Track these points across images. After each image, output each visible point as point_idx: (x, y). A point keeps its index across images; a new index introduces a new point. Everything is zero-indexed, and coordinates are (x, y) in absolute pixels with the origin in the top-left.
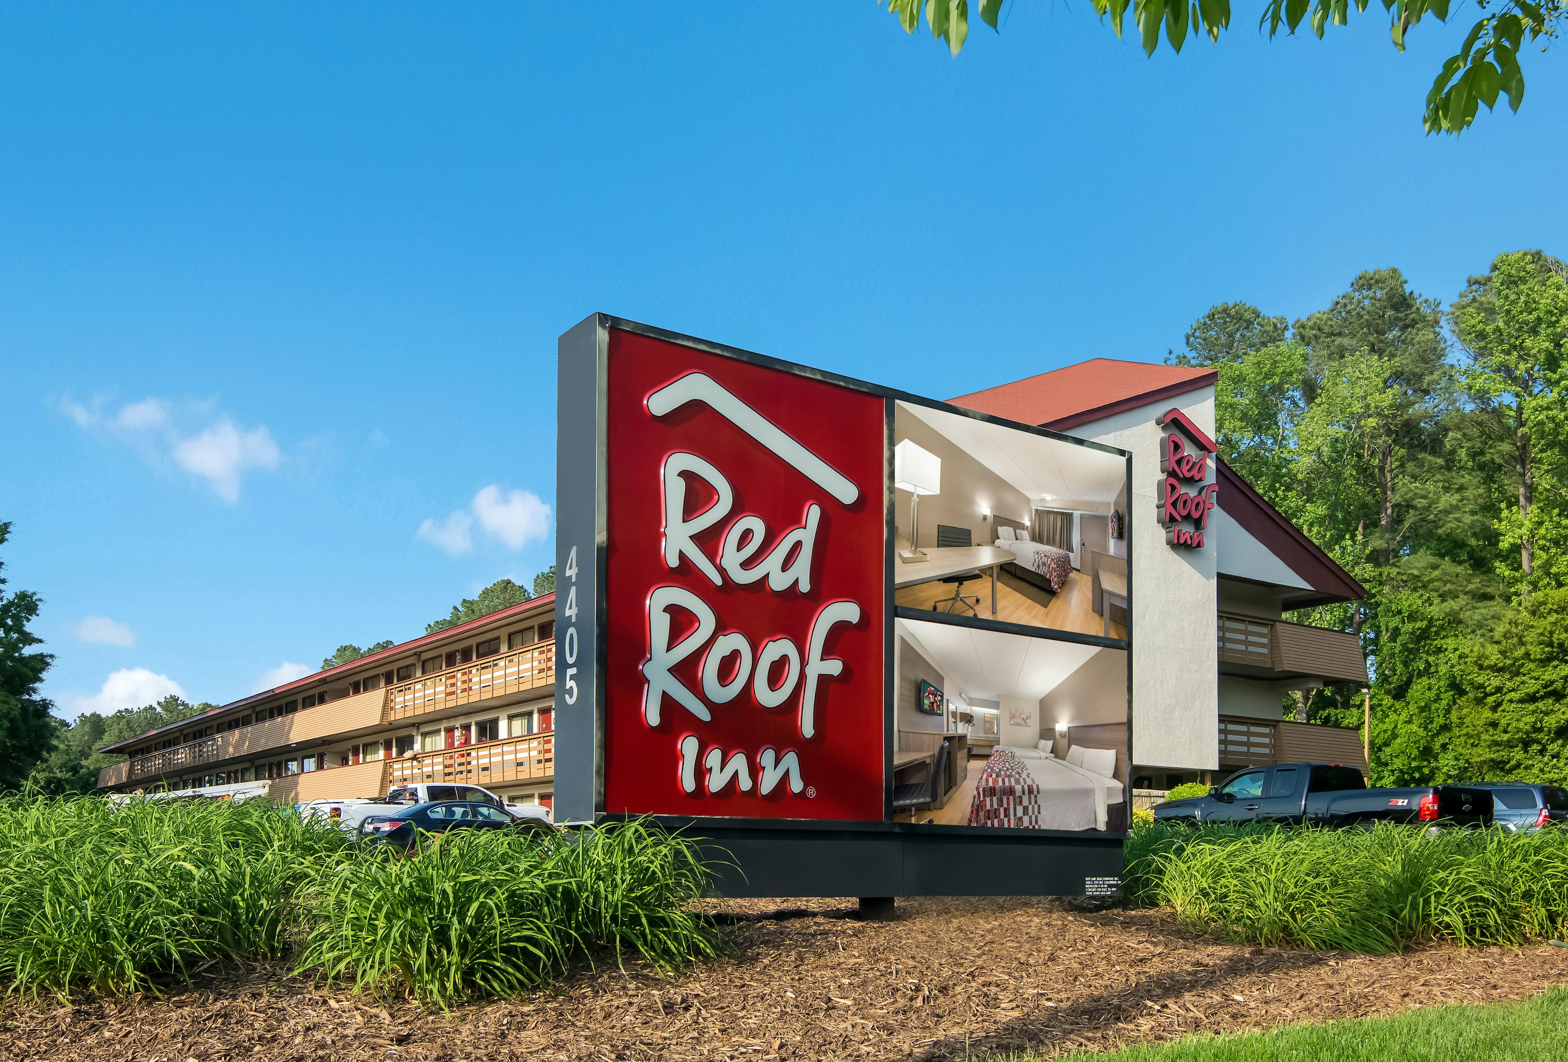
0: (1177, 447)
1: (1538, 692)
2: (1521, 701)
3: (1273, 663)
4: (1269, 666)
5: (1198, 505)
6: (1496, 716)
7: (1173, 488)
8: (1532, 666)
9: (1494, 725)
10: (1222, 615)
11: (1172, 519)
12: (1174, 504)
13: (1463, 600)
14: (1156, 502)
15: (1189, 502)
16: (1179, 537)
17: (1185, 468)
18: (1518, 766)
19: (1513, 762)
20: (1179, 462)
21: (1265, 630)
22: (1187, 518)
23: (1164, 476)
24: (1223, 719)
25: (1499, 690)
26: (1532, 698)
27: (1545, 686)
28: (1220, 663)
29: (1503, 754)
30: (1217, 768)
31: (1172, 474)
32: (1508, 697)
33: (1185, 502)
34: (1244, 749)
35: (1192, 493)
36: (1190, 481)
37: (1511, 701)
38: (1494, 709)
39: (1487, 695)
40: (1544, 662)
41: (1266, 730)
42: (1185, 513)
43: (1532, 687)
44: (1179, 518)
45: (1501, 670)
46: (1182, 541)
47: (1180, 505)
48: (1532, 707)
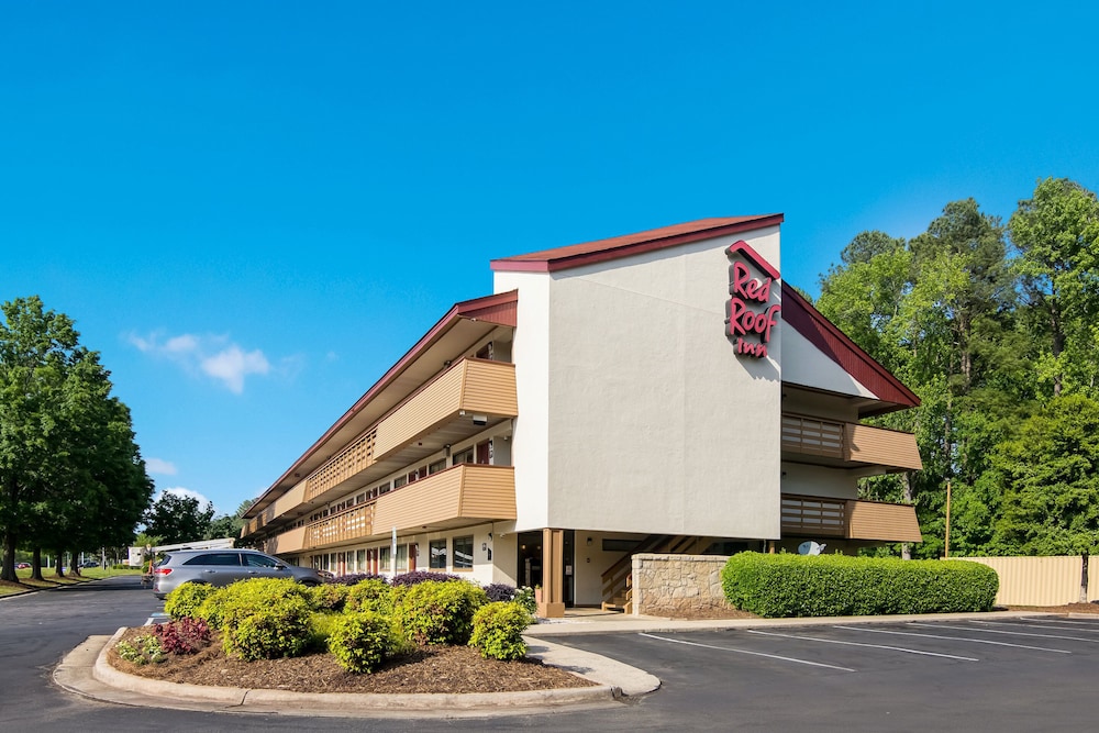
0: (742, 273)
1: (1050, 477)
2: (1038, 484)
3: (843, 454)
4: (840, 457)
5: (761, 322)
6: (1019, 495)
7: (738, 307)
8: (1048, 456)
9: (1018, 503)
10: (785, 414)
11: (737, 333)
12: (739, 320)
13: (1013, 418)
14: (725, 318)
15: (753, 321)
16: (743, 348)
17: (749, 290)
18: (1035, 534)
19: (1031, 531)
20: (744, 286)
21: (837, 429)
22: (753, 332)
23: (730, 297)
24: (784, 496)
25: (1022, 475)
26: (1048, 481)
27: (1058, 472)
28: (783, 452)
29: (1023, 526)
30: (779, 538)
31: (736, 295)
32: (1029, 481)
33: (749, 319)
34: (818, 521)
35: (756, 312)
36: (756, 302)
37: (1031, 484)
38: (1018, 491)
39: (1013, 479)
40: (1058, 454)
41: (837, 507)
42: (749, 328)
43: (1047, 472)
44: (744, 333)
45: (1024, 460)
46: (746, 351)
47: (745, 321)
48: (1047, 488)
